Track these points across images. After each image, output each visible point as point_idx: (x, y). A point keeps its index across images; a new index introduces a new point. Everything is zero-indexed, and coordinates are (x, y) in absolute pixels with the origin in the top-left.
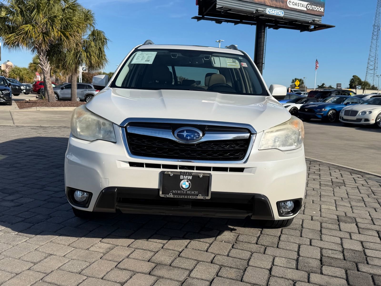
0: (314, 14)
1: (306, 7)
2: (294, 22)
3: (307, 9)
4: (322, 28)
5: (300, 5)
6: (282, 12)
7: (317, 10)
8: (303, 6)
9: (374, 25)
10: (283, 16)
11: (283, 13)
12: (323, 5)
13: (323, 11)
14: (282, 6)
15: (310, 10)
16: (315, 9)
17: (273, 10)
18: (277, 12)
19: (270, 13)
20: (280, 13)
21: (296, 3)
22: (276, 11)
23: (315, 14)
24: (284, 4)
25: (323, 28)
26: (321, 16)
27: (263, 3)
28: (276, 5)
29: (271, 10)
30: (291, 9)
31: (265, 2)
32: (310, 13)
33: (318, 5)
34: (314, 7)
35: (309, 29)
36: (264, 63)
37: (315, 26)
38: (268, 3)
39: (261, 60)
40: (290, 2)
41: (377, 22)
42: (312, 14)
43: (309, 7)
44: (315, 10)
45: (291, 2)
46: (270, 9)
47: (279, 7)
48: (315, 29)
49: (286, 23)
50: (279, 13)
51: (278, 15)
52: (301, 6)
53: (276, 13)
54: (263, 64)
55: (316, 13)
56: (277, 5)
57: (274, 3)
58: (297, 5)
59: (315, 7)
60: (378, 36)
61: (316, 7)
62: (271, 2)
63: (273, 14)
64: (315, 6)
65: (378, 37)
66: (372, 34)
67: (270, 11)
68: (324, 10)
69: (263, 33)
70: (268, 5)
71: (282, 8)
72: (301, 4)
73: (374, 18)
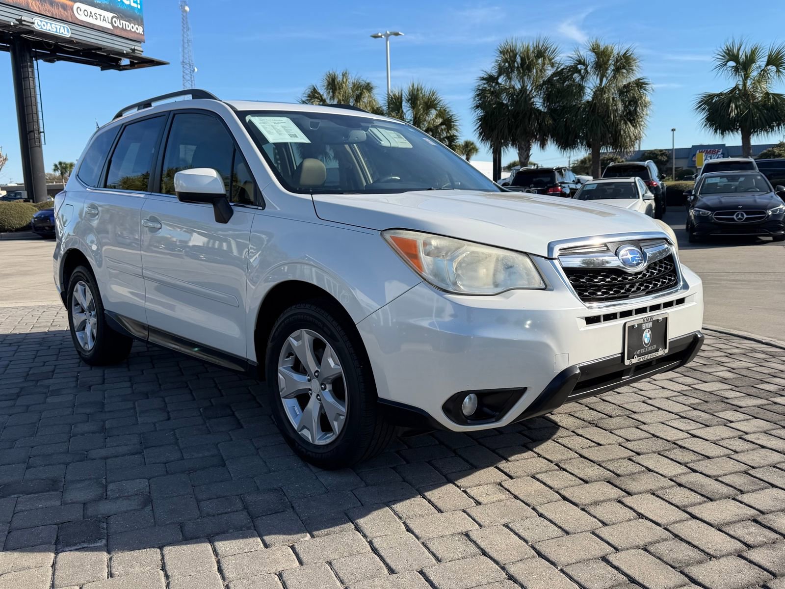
0: (127, 37)
1: (112, 23)
2: (93, 51)
3: (113, 26)
4: (145, 64)
5: (98, 16)
6: (66, 29)
7: (132, 29)
8: (105, 20)
9: (183, 62)
10: (70, 37)
11: (68, 31)
12: (140, 21)
13: (142, 33)
14: (65, 16)
15: (119, 29)
16: (128, 27)
17: (47, 23)
18: (56, 28)
19: (42, 28)
20: (62, 31)
21: (91, 13)
22: (53, 25)
23: (130, 38)
24: (67, 12)
25: (147, 65)
26: (140, 42)
27: (24, 6)
28: (52, 14)
29: (43, 23)
30: (82, 25)
31: (28, 4)
32: (119, 34)
33: (132, 20)
34: (125, 24)
35: (120, 66)
36: (43, 132)
37: (131, 60)
38: (35, 6)
39: (37, 126)
40: (79, 9)
41: (186, 56)
42: (124, 36)
43: (115, 22)
44: (128, 29)
45: (81, 10)
46: (40, 20)
47: (58, 17)
48: (132, 66)
49: (76, 52)
50: (60, 29)
51: (59, 33)
52: (102, 19)
53: (55, 30)
54: (42, 134)
55: (130, 36)
56: (54, 14)
57: (47, 9)
58: (94, 17)
59: (127, 23)
60: (193, 82)
61: (129, 24)
62: (40, 6)
63: (49, 30)
64: (126, 21)
65: (193, 84)
66: (182, 77)
67: (41, 25)
68: (143, 31)
69: (30, 70)
70: (35, 11)
71: (65, 20)
72: (100, 15)
73: (180, 50)
